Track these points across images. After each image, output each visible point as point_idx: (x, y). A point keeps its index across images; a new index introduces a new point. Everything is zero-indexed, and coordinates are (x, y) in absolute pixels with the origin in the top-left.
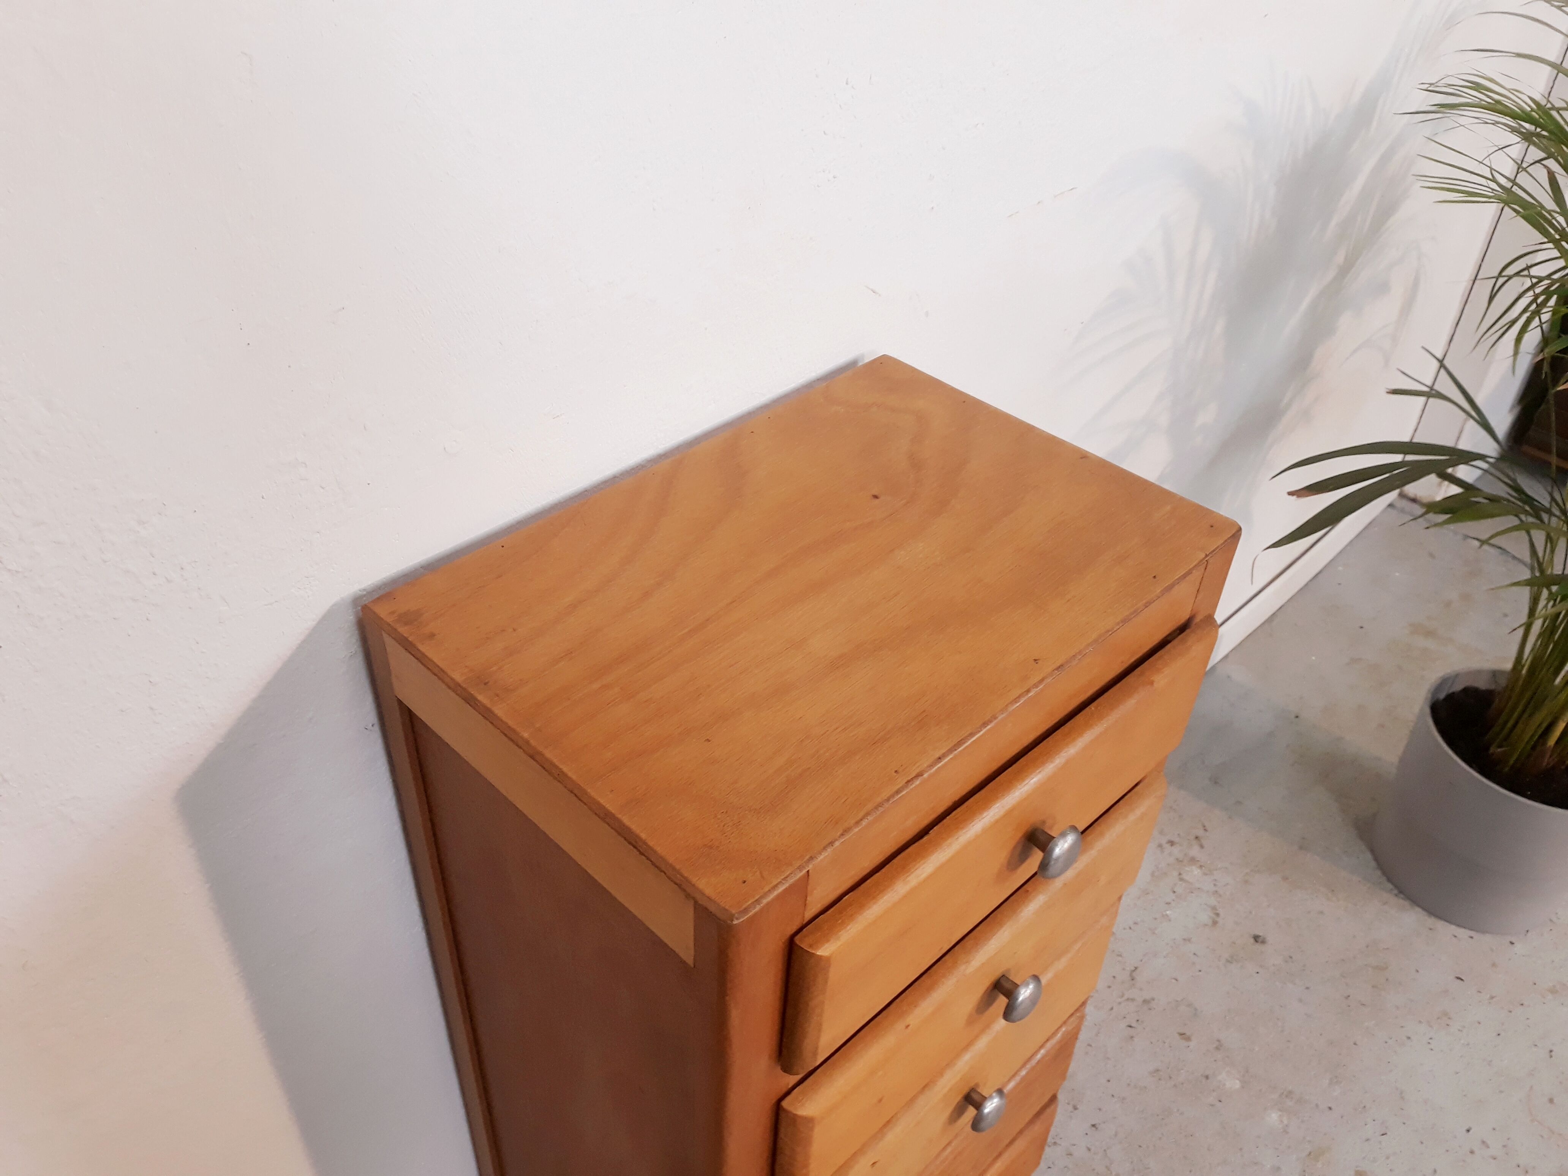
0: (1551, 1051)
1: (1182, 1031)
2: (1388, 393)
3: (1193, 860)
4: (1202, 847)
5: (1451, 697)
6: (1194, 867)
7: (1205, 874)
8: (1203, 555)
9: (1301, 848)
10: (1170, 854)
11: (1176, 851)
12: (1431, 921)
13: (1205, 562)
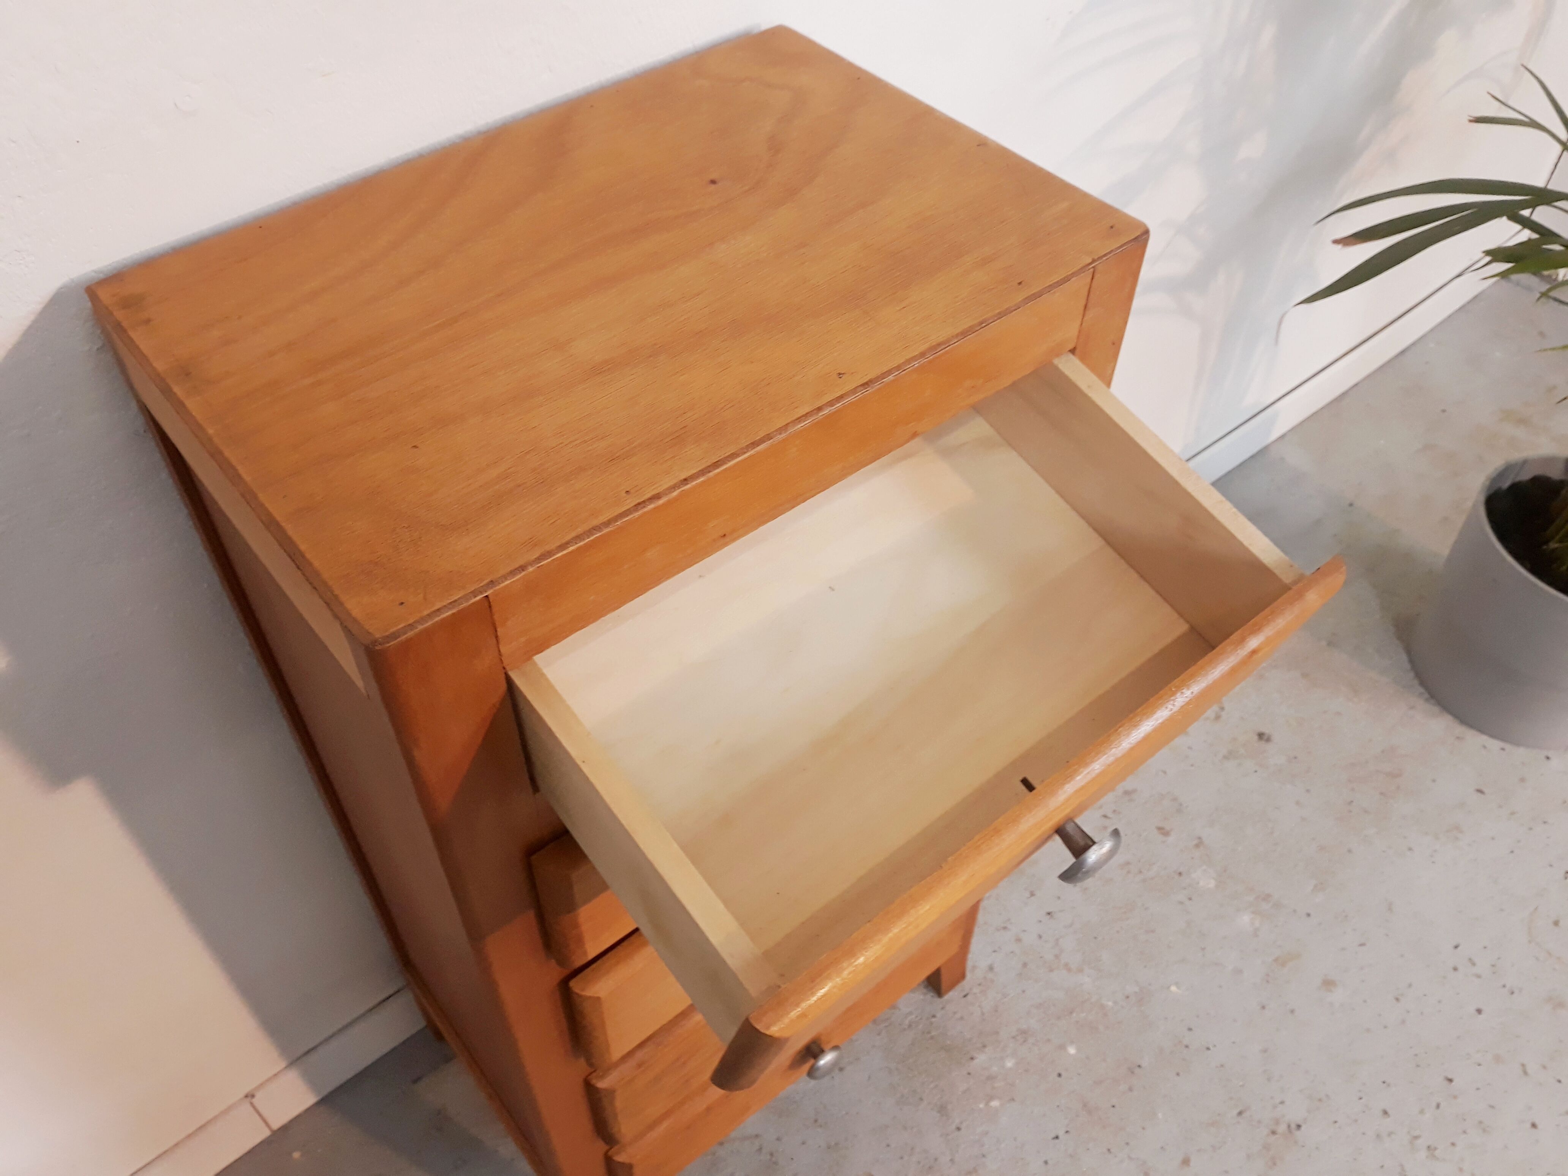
1: (1161, 826)
2: (1471, 121)
5: (1515, 487)
8: (1090, 260)
9: (1330, 644)
12: (1460, 730)
13: (1092, 269)
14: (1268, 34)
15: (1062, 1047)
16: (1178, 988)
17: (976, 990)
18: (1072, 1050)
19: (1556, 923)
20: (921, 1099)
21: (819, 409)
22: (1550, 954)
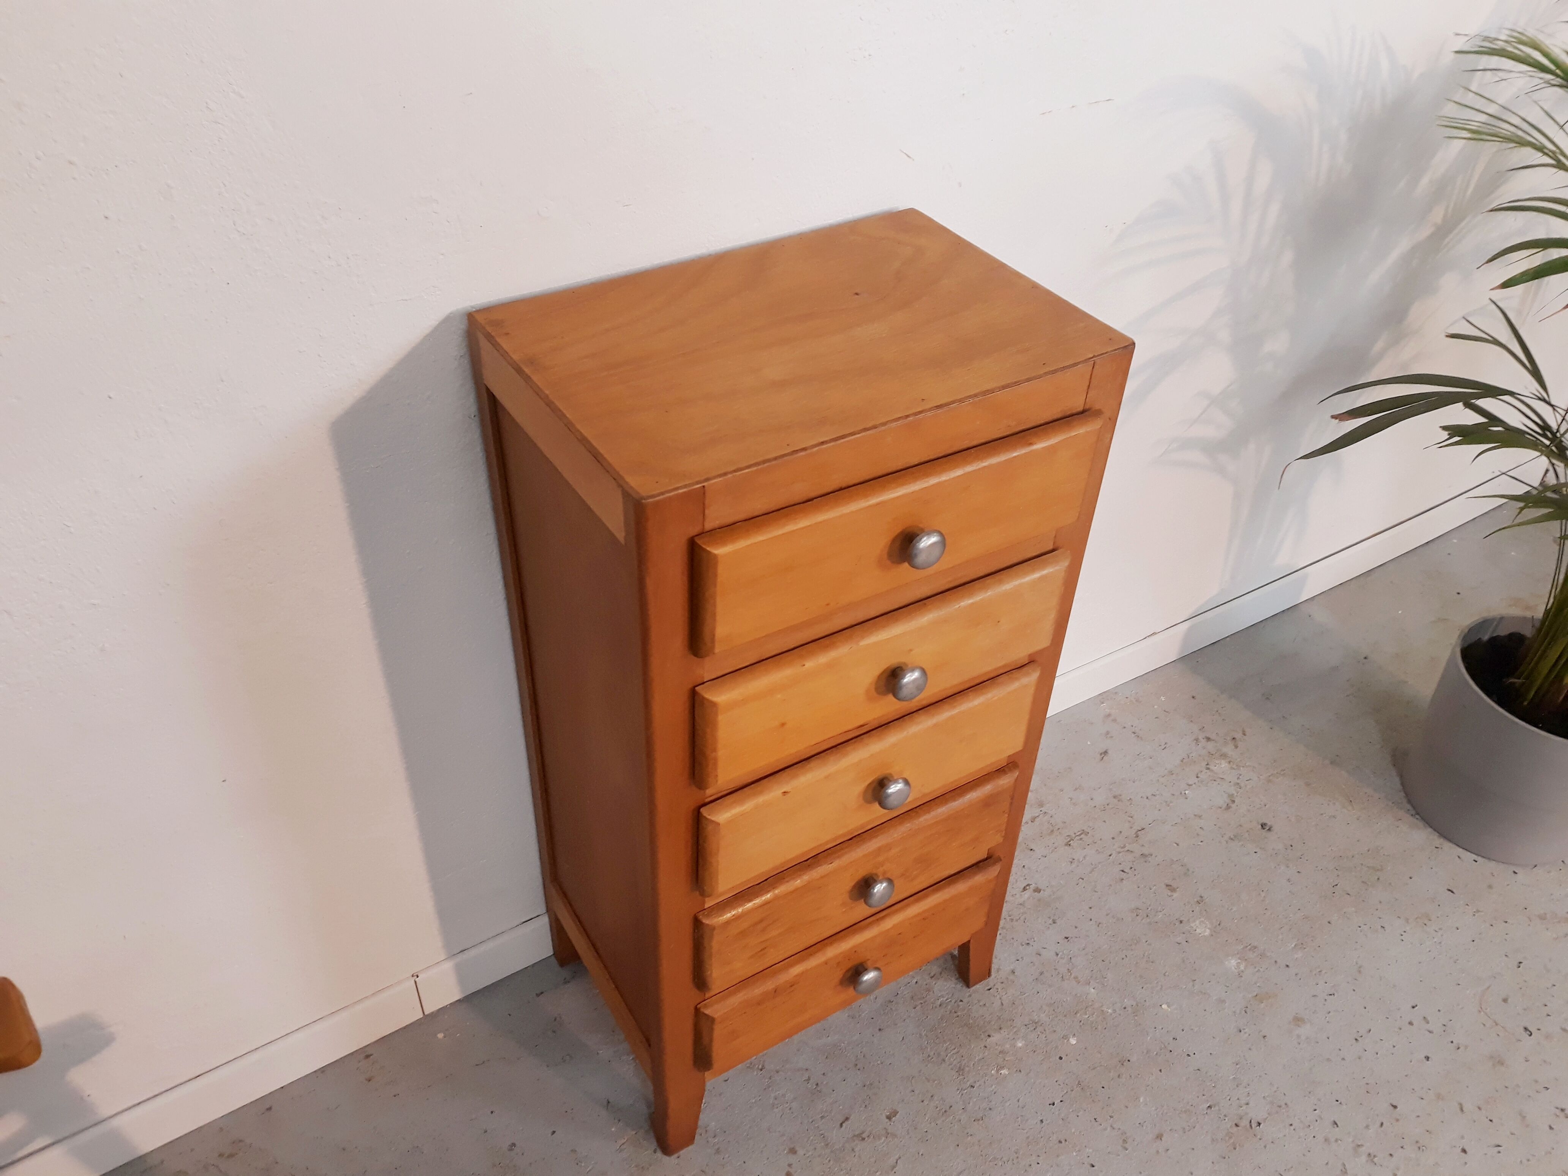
0: (1520, 963)
1: (1169, 883)
2: (1447, 336)
3: (1224, 756)
4: (1236, 747)
6: (1223, 761)
7: (1232, 768)
8: (1092, 356)
9: (1332, 763)
10: (1204, 748)
11: (1210, 746)
12: (1438, 841)
13: (1092, 361)
14: (1288, 257)
15: (1066, 1037)
16: (1168, 1006)
17: (999, 986)
18: (1073, 1041)
19: (1505, 1000)
20: (944, 1060)
21: (907, 416)
22: (1497, 1024)
